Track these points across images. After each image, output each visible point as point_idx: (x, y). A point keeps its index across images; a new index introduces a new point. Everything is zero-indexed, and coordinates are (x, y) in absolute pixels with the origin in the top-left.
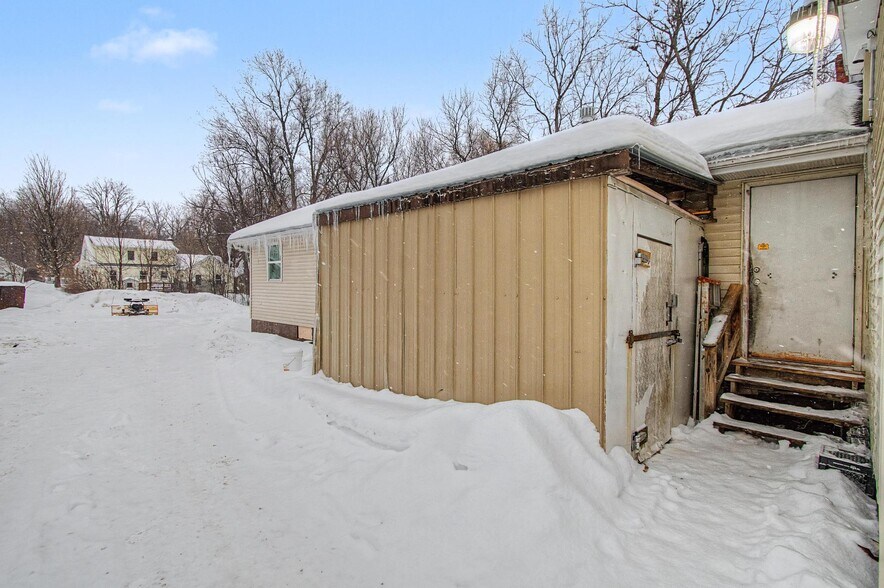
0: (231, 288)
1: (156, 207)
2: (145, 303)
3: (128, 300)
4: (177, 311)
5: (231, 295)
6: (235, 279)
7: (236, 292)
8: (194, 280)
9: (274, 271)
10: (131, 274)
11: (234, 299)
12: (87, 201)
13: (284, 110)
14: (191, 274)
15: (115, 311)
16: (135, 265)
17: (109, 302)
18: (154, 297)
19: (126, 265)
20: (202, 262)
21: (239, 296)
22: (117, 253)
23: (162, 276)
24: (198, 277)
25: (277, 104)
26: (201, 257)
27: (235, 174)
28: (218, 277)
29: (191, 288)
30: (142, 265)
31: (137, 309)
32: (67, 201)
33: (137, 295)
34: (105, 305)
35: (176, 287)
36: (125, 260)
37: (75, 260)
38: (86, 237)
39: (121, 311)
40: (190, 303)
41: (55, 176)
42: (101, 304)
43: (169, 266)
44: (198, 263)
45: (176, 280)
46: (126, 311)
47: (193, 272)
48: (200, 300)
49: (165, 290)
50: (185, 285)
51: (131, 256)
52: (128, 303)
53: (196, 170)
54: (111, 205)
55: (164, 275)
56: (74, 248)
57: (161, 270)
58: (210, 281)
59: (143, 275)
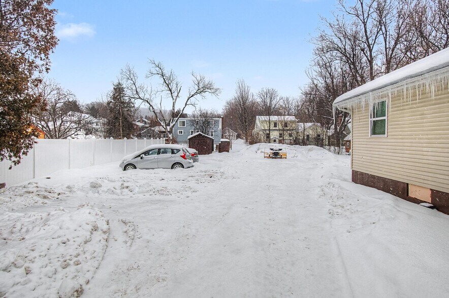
0: (327, 143)
1: (287, 99)
2: (280, 152)
3: (272, 149)
4: (297, 157)
5: (328, 147)
6: (329, 137)
7: (329, 145)
8: (306, 138)
9: (378, 128)
10: (275, 135)
11: (329, 150)
12: (259, 100)
13: (366, 15)
14: (304, 134)
15: (266, 155)
16: (277, 130)
17: (263, 150)
18: (285, 148)
19: (272, 130)
20: (311, 127)
21: (332, 148)
22: (268, 123)
23: (290, 136)
24: (308, 136)
25: (360, 13)
26: (309, 124)
27: (329, 69)
28: (319, 136)
29: (304, 143)
30: (279, 130)
31: (276, 155)
32: (250, 100)
33: (276, 146)
34: (262, 152)
35: (296, 142)
36: (272, 127)
37: (253, 128)
38: (257, 117)
39: (268, 155)
40: (304, 152)
41: (246, 89)
42: (259, 151)
43: (293, 130)
44: (308, 128)
45: (296, 138)
46: (271, 156)
47: (305, 133)
48: (310, 150)
49: (291, 144)
50: (301, 141)
51: (275, 125)
52: (272, 151)
53: (307, 73)
54: (268, 101)
55: (290, 135)
56: (252, 123)
57: (288, 132)
58: (315, 138)
59: (281, 135)
